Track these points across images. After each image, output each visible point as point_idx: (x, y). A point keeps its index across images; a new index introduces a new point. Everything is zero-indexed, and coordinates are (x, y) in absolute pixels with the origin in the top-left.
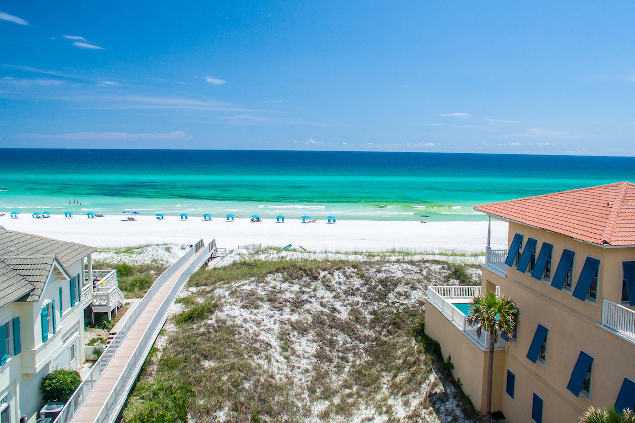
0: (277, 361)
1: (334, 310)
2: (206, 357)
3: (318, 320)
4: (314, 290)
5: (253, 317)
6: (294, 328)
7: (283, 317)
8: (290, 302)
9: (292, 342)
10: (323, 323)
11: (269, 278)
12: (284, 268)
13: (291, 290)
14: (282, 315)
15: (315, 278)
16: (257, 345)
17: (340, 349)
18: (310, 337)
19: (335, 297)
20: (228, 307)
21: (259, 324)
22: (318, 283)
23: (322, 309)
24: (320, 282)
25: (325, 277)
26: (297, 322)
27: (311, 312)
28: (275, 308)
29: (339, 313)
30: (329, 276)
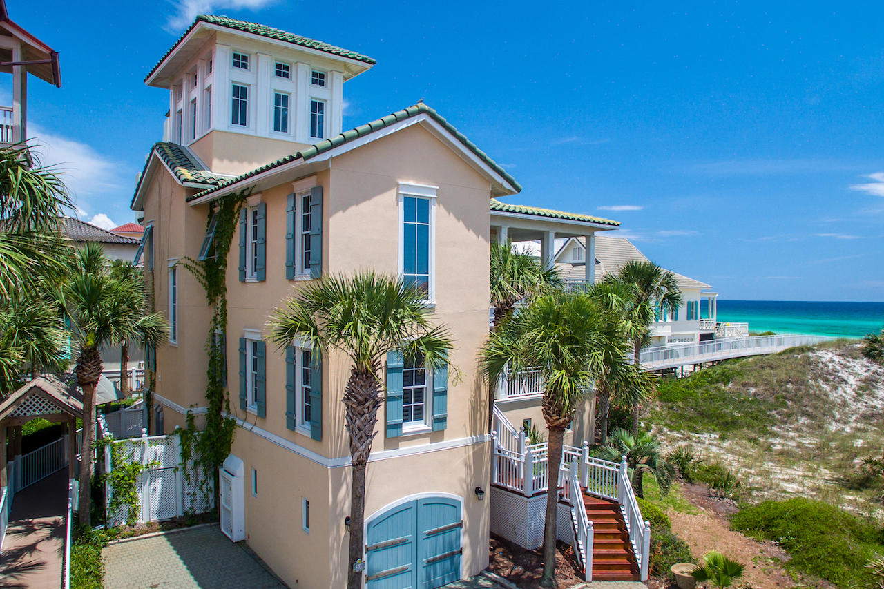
5: (843, 362)
9: (876, 388)
20: (824, 352)
21: (845, 367)
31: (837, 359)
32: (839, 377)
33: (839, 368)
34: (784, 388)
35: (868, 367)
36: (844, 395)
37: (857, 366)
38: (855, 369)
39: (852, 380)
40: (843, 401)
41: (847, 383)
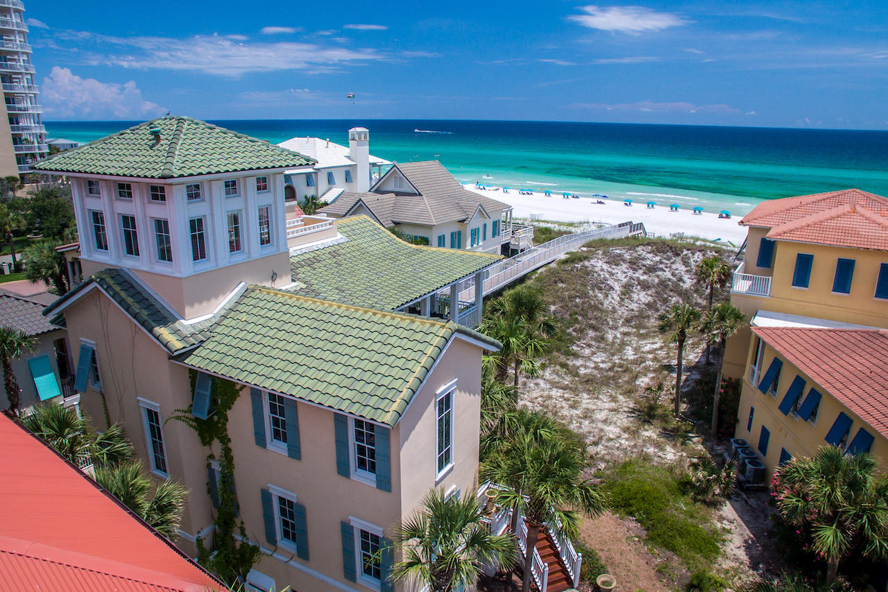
0: (613, 298)
1: (681, 280)
2: (562, 282)
3: (663, 284)
4: (672, 263)
5: (610, 269)
6: (639, 284)
7: (634, 275)
8: (646, 267)
9: (632, 292)
10: (666, 286)
11: (640, 248)
12: (654, 243)
13: (651, 259)
14: (634, 273)
15: (678, 255)
16: (602, 286)
17: (670, 306)
18: (649, 292)
19: (687, 271)
20: (596, 260)
21: (612, 274)
22: (679, 259)
23: (671, 277)
24: (680, 258)
25: (686, 255)
26: (644, 281)
27: (660, 277)
28: (631, 268)
29: (684, 282)
30: (690, 255)
31: (605, 267)
32: (608, 285)
33: (607, 276)
34: (574, 303)
35: (626, 273)
36: (613, 301)
37: (619, 273)
38: (618, 275)
39: (617, 287)
40: (613, 308)
41: (614, 289)
